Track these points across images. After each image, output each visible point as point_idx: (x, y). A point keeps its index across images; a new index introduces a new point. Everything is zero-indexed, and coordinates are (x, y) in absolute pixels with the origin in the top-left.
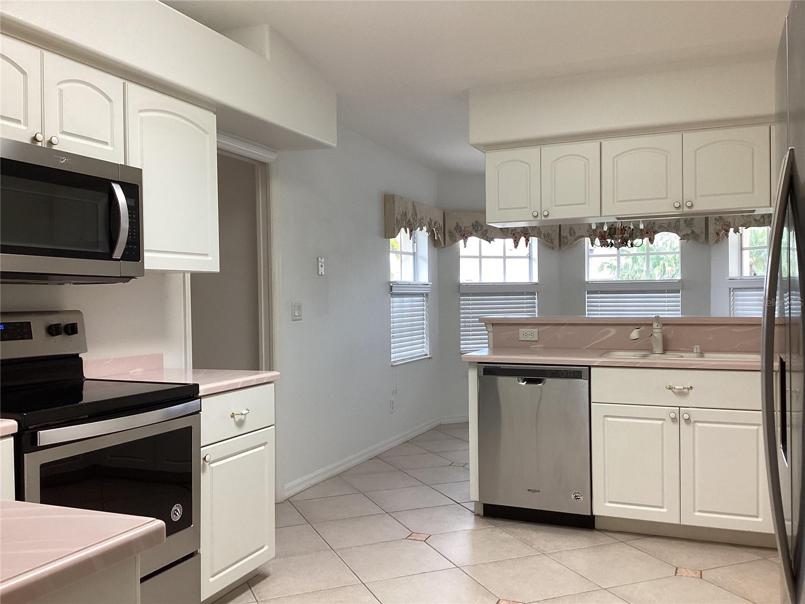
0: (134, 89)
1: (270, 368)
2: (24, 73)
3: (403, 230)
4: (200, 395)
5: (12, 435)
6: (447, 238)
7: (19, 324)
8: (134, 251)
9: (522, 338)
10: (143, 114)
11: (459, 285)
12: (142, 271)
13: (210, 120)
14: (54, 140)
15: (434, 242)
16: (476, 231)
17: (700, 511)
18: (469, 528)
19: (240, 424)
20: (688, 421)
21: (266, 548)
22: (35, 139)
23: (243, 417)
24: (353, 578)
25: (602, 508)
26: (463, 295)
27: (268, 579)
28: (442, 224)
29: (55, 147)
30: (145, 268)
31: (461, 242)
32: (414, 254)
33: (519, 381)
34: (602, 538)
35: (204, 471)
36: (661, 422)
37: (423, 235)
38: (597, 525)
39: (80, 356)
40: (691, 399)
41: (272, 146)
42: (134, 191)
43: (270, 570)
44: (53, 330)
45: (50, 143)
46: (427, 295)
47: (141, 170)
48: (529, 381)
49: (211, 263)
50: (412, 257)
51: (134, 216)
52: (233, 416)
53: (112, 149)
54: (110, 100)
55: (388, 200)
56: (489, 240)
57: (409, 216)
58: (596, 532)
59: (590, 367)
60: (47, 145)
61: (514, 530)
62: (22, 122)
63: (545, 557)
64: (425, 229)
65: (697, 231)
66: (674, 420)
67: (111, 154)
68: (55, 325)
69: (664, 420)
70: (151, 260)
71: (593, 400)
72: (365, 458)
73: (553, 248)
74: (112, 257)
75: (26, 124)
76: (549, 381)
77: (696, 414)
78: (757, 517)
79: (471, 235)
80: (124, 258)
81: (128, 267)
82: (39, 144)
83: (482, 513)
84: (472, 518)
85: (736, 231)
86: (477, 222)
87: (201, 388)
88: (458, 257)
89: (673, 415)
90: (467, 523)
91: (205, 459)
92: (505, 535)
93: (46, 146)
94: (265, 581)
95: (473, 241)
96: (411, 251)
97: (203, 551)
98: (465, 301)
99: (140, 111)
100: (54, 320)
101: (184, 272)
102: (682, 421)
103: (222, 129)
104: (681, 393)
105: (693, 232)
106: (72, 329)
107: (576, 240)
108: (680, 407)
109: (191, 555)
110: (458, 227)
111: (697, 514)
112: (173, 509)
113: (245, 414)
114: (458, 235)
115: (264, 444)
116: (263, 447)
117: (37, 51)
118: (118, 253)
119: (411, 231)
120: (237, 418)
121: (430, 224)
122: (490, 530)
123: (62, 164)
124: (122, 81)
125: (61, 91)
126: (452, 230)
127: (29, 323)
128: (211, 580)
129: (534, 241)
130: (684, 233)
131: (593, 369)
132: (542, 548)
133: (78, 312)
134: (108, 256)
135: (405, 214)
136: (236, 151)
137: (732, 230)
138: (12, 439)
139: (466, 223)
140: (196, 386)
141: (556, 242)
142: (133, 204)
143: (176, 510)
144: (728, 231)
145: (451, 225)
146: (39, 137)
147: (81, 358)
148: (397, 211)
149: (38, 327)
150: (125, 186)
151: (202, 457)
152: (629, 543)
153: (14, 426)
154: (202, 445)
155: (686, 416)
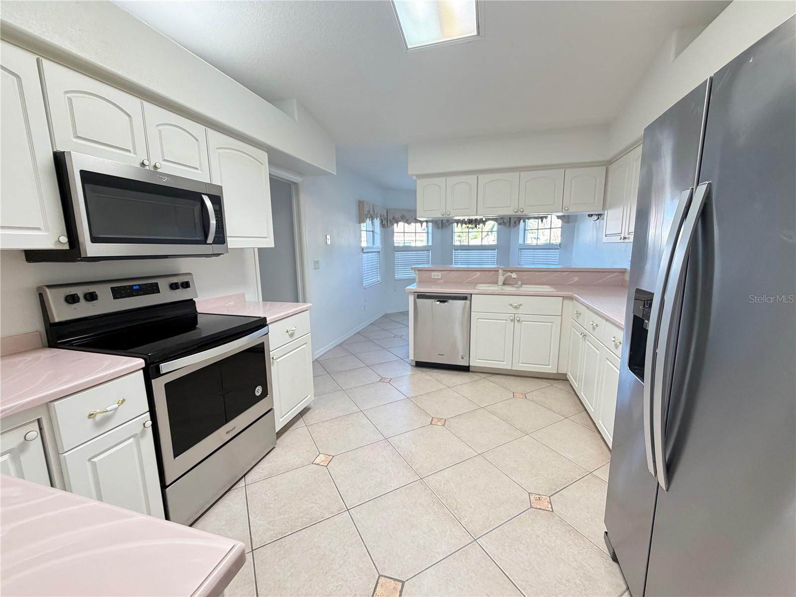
0: (212, 133)
1: (304, 301)
2: (129, 116)
3: (368, 219)
4: (267, 323)
5: (142, 369)
6: (389, 223)
7: (149, 285)
8: (221, 238)
9: (433, 277)
10: (219, 151)
11: (395, 247)
12: (227, 250)
13: (264, 156)
14: (158, 165)
15: (383, 225)
16: (403, 220)
17: (521, 363)
18: (410, 374)
19: (292, 335)
20: (519, 321)
21: (309, 396)
22: (143, 164)
23: (293, 332)
24: (355, 408)
25: (474, 363)
26: (396, 251)
27: (311, 410)
28: (386, 217)
29: (159, 170)
30: (229, 247)
31: (395, 225)
32: (373, 231)
33: (435, 302)
34: (476, 377)
35: (273, 364)
36: (505, 321)
37: (377, 222)
38: (471, 369)
39: (194, 299)
40: (520, 311)
41: (301, 174)
42: (217, 201)
43: (312, 405)
44: (174, 287)
45: (155, 167)
46: (379, 252)
47: (221, 187)
48: (441, 302)
49: (270, 243)
50: (371, 233)
51: (219, 216)
52: (287, 332)
53: (201, 172)
54: (197, 140)
55: (361, 204)
56: (409, 224)
57: (371, 212)
58: (471, 373)
59: (471, 294)
60: (154, 169)
61: (431, 374)
62: (132, 151)
63: (449, 389)
64: (378, 219)
65: (505, 221)
66: (512, 320)
67: (201, 176)
68: (175, 283)
69: (507, 320)
70: (231, 243)
71: (472, 311)
72: (352, 334)
73: (438, 228)
74: (206, 242)
75: (135, 153)
76: (450, 301)
77: (523, 317)
78: (548, 365)
79: (400, 221)
80: (214, 242)
81: (217, 248)
82: (147, 168)
83: (414, 365)
84: (410, 367)
85: (524, 221)
86: (403, 215)
87: (268, 319)
88: (393, 232)
89: (511, 318)
90: (408, 371)
91: (273, 358)
92: (428, 377)
93: (152, 170)
94: (309, 412)
95: (401, 224)
96: (371, 230)
97: (274, 408)
98: (397, 254)
99: (217, 148)
100: (174, 280)
101: (254, 248)
102: (516, 321)
103: (271, 163)
104: (516, 308)
105: (503, 221)
106: (186, 285)
107: (450, 224)
108: (515, 314)
109: (269, 411)
110: (394, 218)
111: (520, 364)
112: (257, 389)
113: (294, 330)
114: (394, 222)
115: (305, 344)
116: (305, 345)
117: (138, 100)
118: (210, 239)
119: (372, 220)
120: (290, 332)
121: (381, 216)
122: (420, 374)
123: (164, 182)
124: (204, 127)
125: (160, 131)
126: (391, 219)
127: (157, 283)
128: (281, 420)
129: (430, 224)
130: (500, 222)
131: (473, 295)
132: (447, 384)
133: (190, 274)
134: (204, 242)
135: (369, 211)
136: (281, 176)
137: (522, 221)
138: (141, 371)
139: (398, 216)
140: (265, 319)
141: (440, 225)
142: (218, 208)
143: (258, 390)
144: (520, 222)
145: (390, 217)
146: (146, 162)
147: (194, 301)
148: (365, 209)
149: (163, 284)
150: (212, 197)
151: (271, 357)
152: (488, 378)
153: (142, 363)
154: (271, 350)
155: (518, 319)
